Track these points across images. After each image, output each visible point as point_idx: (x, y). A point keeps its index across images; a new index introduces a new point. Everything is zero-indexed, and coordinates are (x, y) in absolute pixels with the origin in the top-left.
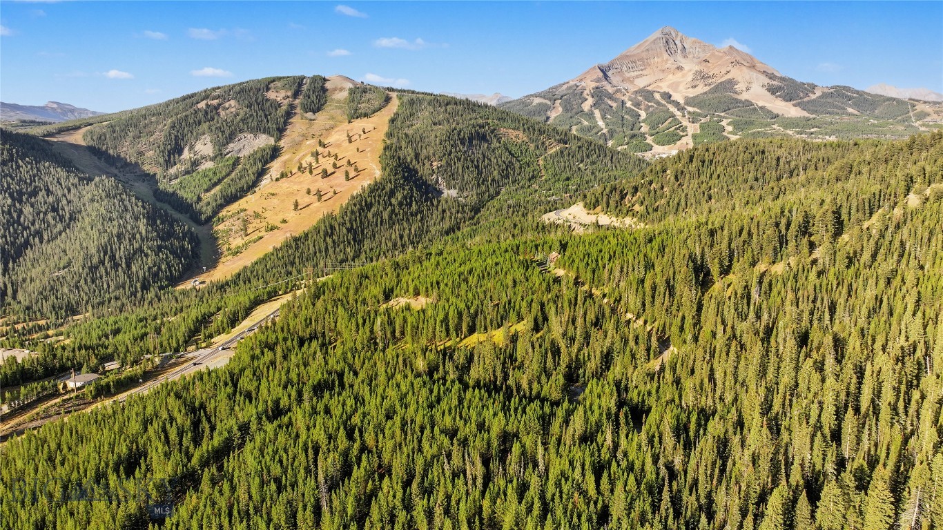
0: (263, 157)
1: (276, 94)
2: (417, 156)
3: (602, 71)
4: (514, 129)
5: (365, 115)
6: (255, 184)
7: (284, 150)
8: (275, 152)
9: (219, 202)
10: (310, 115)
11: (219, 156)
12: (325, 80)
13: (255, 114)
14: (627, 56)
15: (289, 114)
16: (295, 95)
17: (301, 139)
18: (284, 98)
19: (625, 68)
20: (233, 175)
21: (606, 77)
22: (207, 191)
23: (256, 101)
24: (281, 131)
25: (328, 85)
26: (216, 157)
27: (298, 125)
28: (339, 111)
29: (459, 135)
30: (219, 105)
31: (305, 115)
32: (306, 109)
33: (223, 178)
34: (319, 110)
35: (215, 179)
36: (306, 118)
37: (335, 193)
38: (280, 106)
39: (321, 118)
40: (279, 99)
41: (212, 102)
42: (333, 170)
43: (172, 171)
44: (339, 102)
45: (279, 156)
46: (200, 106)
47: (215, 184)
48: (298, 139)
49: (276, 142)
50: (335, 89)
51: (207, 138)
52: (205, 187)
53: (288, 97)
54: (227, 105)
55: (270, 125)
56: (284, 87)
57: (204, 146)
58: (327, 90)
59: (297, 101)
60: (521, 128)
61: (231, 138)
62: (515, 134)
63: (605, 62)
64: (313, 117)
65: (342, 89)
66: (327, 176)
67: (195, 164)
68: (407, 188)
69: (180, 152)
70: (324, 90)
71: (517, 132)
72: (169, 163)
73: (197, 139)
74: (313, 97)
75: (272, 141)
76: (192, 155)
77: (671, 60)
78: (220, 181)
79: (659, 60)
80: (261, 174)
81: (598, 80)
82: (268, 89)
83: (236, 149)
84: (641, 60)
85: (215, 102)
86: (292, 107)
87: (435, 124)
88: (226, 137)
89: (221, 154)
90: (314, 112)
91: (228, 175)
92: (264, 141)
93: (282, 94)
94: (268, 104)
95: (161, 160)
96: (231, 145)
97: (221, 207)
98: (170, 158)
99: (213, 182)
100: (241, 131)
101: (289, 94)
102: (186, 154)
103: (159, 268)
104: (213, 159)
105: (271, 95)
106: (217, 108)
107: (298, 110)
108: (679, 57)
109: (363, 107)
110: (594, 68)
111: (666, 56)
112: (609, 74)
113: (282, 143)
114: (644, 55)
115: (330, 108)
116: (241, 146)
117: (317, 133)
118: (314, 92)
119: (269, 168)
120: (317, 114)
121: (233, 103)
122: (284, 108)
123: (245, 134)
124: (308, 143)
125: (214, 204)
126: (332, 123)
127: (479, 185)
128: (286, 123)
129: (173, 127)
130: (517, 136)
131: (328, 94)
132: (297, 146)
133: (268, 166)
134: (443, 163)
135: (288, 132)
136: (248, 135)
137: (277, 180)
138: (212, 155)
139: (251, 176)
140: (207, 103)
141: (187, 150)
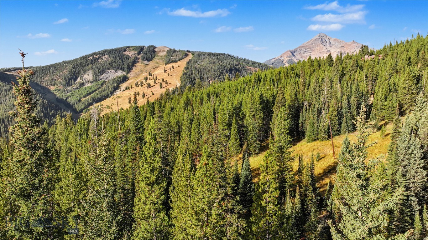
0: (118, 80)
1: (129, 53)
3: (291, 53)
4: (254, 67)
5: (174, 62)
6: (111, 94)
7: (130, 78)
8: (125, 79)
9: (90, 102)
10: (146, 62)
11: (95, 80)
12: (155, 47)
13: (117, 61)
14: (303, 46)
15: (135, 62)
16: (139, 53)
17: (140, 73)
18: (133, 55)
19: (302, 52)
20: (100, 90)
21: (293, 55)
22: (85, 97)
23: (118, 55)
24: (130, 69)
25: (156, 50)
26: (93, 81)
27: (139, 67)
28: (161, 61)
29: (224, 68)
30: (99, 58)
31: (143, 62)
32: (144, 59)
33: (95, 91)
34: (151, 60)
35: (91, 91)
36: (144, 64)
37: (153, 94)
38: (130, 58)
39: (152, 64)
40: (130, 55)
41: (96, 56)
42: (154, 84)
43: (69, 88)
44: (162, 56)
45: (127, 80)
46: (89, 58)
47: (90, 94)
48: (138, 73)
50: (160, 51)
51: (90, 72)
52: (84, 94)
53: (135, 54)
54: (103, 57)
55: (124, 66)
56: (133, 50)
57: (88, 76)
58: (156, 52)
59: (140, 56)
61: (103, 72)
63: (292, 49)
64: (147, 63)
65: (163, 51)
66: (151, 87)
67: (82, 85)
69: (76, 79)
70: (155, 52)
72: (68, 84)
73: (85, 72)
74: (148, 54)
75: (125, 73)
76: (81, 81)
77: (325, 48)
78: (93, 92)
79: (319, 48)
80: (116, 89)
81: (290, 57)
82: (125, 51)
83: (105, 77)
84: (310, 48)
85: (98, 56)
86: (137, 58)
88: (100, 72)
89: (96, 80)
91: (98, 89)
92: (120, 73)
93: (133, 52)
94: (124, 57)
95: (64, 83)
96: (103, 76)
97: (91, 104)
98: (69, 81)
99: (89, 92)
100: (108, 69)
101: (136, 52)
102: (79, 80)
104: (92, 82)
105: (127, 53)
106: (98, 59)
107: (140, 60)
108: (328, 47)
109: (174, 58)
110: (288, 51)
111: (322, 46)
112: (295, 54)
113: (129, 75)
114: (311, 46)
115: (157, 59)
116: (108, 76)
117: (149, 70)
118: (149, 52)
119: (120, 87)
120: (149, 62)
121: (106, 56)
122: (133, 59)
123: (111, 70)
124: (143, 74)
125: (87, 103)
126: (157, 65)
128: (133, 66)
129: (73, 67)
130: (256, 71)
131: (156, 53)
132: (137, 75)
133: (120, 85)
135: (133, 70)
136: (112, 71)
137: (124, 90)
138: (92, 80)
139: (110, 90)
140: (93, 57)
141: (79, 78)
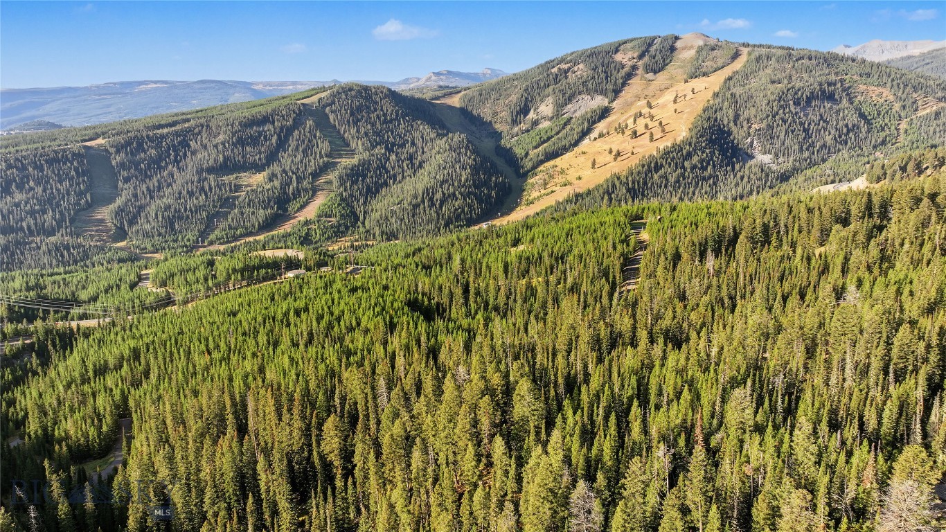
1: (623, 56)
2: (737, 117)
6: (576, 144)
7: (614, 110)
8: (605, 113)
9: (539, 158)
10: (650, 75)
11: (557, 115)
12: (677, 39)
13: (597, 76)
15: (629, 76)
16: (641, 57)
17: (634, 99)
18: (630, 60)
20: (560, 135)
22: (536, 147)
23: (603, 63)
24: (617, 92)
25: (678, 44)
26: (553, 117)
27: (636, 85)
29: (796, 93)
30: (569, 69)
31: (646, 76)
32: (646, 69)
33: (552, 137)
34: (660, 70)
35: (545, 137)
36: (645, 79)
37: (633, 154)
38: (623, 67)
39: (660, 79)
40: (624, 61)
41: (564, 66)
42: (645, 131)
43: (516, 129)
44: (684, 61)
45: (607, 117)
46: (553, 70)
47: (545, 142)
48: (630, 100)
49: (609, 103)
50: (684, 48)
51: (550, 100)
52: (535, 144)
53: (633, 58)
54: (576, 69)
55: (608, 86)
56: (633, 48)
57: (546, 108)
58: (676, 49)
59: (641, 62)
60: (889, 85)
61: (570, 99)
62: (877, 92)
64: (652, 78)
65: (691, 48)
66: (636, 137)
67: (535, 123)
68: (708, 151)
69: (526, 114)
70: (673, 49)
71: (881, 89)
72: (515, 122)
73: (542, 101)
74: (659, 57)
75: (606, 103)
76: (535, 116)
78: (549, 139)
80: (584, 134)
82: (616, 52)
83: (572, 110)
85: (566, 66)
86: (634, 68)
87: (773, 82)
88: (566, 99)
90: (655, 72)
91: (558, 133)
92: (600, 101)
93: (627, 55)
94: (613, 66)
95: (509, 120)
96: (569, 106)
97: (542, 162)
98: (518, 118)
99: (542, 139)
100: (580, 93)
101: (636, 55)
102: (532, 115)
103: (463, 211)
104: (550, 119)
105: (619, 57)
106: (566, 72)
107: (640, 72)
109: (707, 66)
113: (614, 105)
115: (673, 67)
116: (578, 107)
117: (651, 94)
118: (660, 52)
119: (593, 129)
120: (657, 75)
121: (581, 66)
122: (626, 69)
123: (583, 96)
126: (668, 83)
127: (801, 150)
128: (624, 84)
129: (526, 90)
130: (880, 95)
131: (676, 53)
132: (627, 106)
134: (764, 125)
135: (623, 94)
136: (587, 97)
137: (595, 139)
138: (550, 115)
139: (575, 135)
140: (559, 69)
141: (532, 111)
